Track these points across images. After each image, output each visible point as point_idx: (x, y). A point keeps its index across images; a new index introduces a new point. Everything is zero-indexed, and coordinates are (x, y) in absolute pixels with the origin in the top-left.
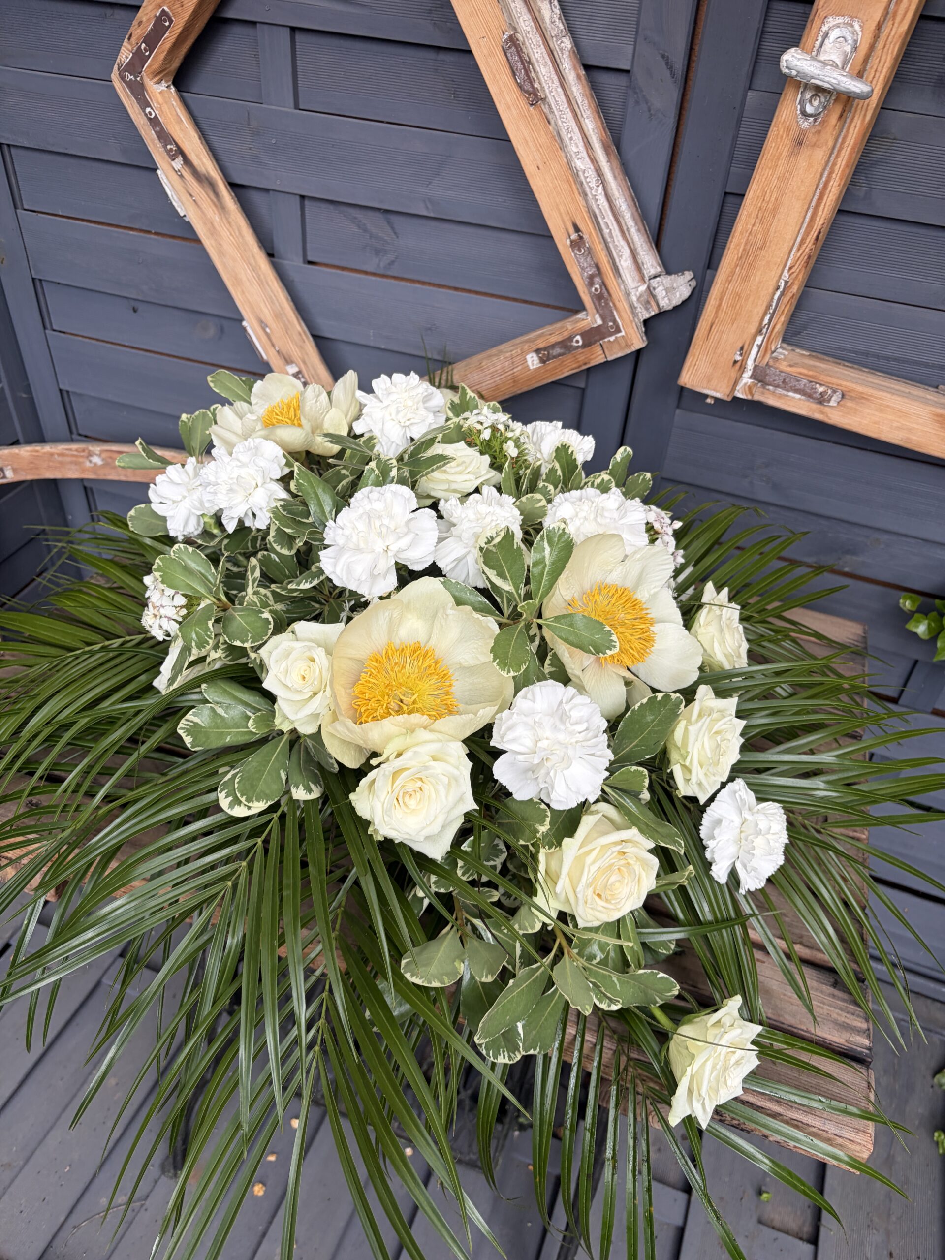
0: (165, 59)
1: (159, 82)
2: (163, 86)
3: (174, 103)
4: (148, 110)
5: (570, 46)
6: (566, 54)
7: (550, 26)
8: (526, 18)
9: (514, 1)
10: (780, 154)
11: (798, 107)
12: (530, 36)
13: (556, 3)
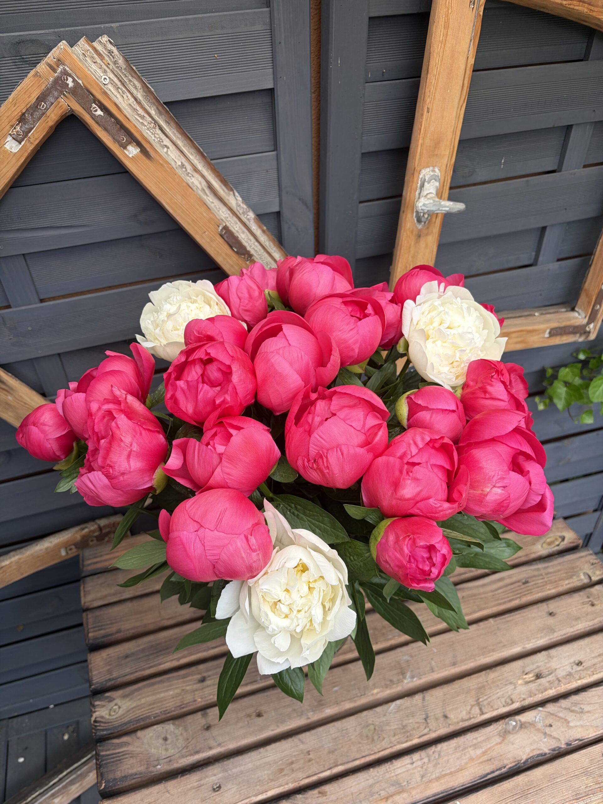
5: (253, 216)
7: (238, 208)
8: (224, 210)
9: (213, 203)
10: (410, 245)
11: (415, 219)
12: (229, 219)
13: (237, 194)
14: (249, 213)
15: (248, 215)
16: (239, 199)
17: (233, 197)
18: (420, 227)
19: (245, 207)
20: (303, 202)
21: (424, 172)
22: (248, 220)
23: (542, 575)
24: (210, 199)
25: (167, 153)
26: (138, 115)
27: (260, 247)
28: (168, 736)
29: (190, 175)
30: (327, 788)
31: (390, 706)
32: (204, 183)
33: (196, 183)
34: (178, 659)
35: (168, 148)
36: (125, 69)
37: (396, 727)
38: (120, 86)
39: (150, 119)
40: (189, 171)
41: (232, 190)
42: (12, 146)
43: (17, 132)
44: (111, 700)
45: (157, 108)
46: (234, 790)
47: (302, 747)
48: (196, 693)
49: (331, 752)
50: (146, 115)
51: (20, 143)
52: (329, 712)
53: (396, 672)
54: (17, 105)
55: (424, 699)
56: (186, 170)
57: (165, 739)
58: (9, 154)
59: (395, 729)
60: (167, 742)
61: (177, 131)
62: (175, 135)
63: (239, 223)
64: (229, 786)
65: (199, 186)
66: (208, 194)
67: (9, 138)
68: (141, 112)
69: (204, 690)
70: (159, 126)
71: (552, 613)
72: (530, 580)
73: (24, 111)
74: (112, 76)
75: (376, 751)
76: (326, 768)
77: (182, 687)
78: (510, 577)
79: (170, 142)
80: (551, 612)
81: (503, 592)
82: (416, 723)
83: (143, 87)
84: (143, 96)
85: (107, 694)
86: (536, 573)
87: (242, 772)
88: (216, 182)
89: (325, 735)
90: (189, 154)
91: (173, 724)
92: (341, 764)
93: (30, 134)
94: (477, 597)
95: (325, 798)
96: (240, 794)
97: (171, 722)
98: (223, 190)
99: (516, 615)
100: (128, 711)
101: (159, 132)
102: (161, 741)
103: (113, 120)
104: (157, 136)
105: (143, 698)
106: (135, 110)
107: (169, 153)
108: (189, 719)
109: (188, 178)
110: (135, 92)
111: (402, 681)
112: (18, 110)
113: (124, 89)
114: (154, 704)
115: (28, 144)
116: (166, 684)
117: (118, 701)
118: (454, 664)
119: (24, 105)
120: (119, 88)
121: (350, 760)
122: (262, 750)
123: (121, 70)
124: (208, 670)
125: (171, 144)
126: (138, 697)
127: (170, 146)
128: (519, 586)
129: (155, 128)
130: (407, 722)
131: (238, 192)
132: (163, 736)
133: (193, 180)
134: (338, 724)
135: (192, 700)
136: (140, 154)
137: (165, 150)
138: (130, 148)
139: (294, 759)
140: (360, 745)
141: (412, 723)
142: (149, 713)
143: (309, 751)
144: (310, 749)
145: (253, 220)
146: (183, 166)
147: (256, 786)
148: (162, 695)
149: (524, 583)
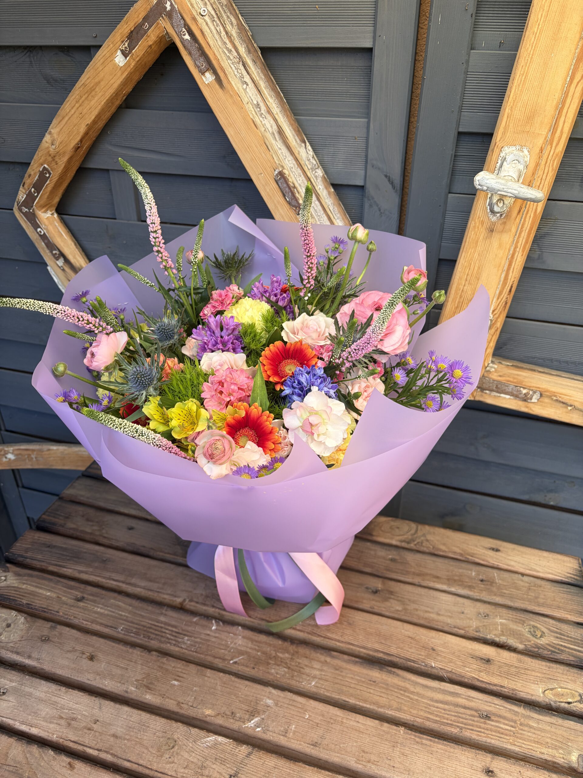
0: (48, 198)
1: (45, 212)
2: (49, 214)
3: (57, 224)
4: (39, 230)
5: (321, 175)
6: (320, 180)
7: (307, 163)
8: (290, 159)
9: (280, 149)
10: (478, 238)
11: (488, 207)
12: (293, 170)
13: (309, 147)
14: (317, 170)
15: (316, 172)
16: (311, 153)
17: (305, 150)
18: (494, 219)
19: (314, 162)
20: (389, 180)
21: (506, 150)
22: (316, 177)
23: (515, 722)
24: (278, 145)
25: (245, 90)
26: (227, 48)
27: (320, 207)
28: (12, 626)
29: (263, 116)
30: (79, 765)
31: (208, 737)
32: (275, 127)
33: (268, 126)
34: (80, 572)
35: (247, 85)
36: (226, 6)
37: (195, 760)
38: (216, 19)
39: (236, 54)
40: (263, 112)
41: (305, 142)
42: (120, 60)
43: (126, 48)
44: (6, 570)
45: (247, 46)
46: (11, 704)
47: (96, 711)
48: (65, 606)
49: (115, 736)
50: (233, 50)
51: (126, 58)
52: (149, 698)
53: (247, 708)
54: (129, 23)
55: (250, 754)
56: (260, 111)
57: (8, 626)
58: (117, 67)
59: (192, 762)
60: (7, 629)
61: (262, 72)
62: (259, 74)
63: (302, 176)
64: (10, 699)
65: (270, 129)
66: (278, 139)
67: (119, 53)
68: (229, 46)
69: (72, 608)
70: (242, 62)
71: (492, 772)
72: (493, 718)
73: (132, 29)
74: (210, 9)
75: (154, 768)
76: (96, 747)
77: (61, 595)
78: (468, 698)
79: (250, 79)
80: (491, 769)
81: (444, 710)
82: (218, 772)
83: (238, 25)
84: (237, 33)
85: (8, 565)
86: (508, 715)
87: (30, 695)
88: (290, 130)
89: (125, 717)
90: (268, 97)
91: (25, 618)
92: (112, 754)
93: (134, 51)
94: (406, 694)
95: (69, 772)
96: (12, 711)
97: (26, 615)
98: (296, 140)
99: (438, 743)
100: (8, 587)
101: (242, 68)
102: (4, 624)
103: (197, 45)
104: (239, 71)
105: (26, 584)
106: (225, 43)
107: (248, 90)
108: (40, 622)
109: (261, 119)
110: (229, 28)
111: (244, 722)
112: (129, 28)
113: (218, 22)
114: (29, 594)
115: (132, 60)
116: (52, 584)
117: (10, 575)
118: (315, 745)
119: (133, 24)
120: (214, 20)
121: (124, 757)
122: (63, 689)
123: (222, 6)
124: (92, 595)
125: (251, 81)
126: (24, 582)
127: (249, 84)
128: (474, 716)
129: (239, 64)
130: (210, 764)
131: (311, 146)
132: (9, 622)
133: (265, 122)
134: (145, 716)
135: (56, 610)
136: (214, 82)
137: (245, 86)
138: (207, 74)
139: (79, 717)
140: (146, 751)
141: (214, 769)
142: (18, 598)
143: (98, 721)
144: (101, 719)
145: (320, 179)
146: (258, 105)
147: (30, 715)
148: (41, 591)
149: (481, 716)
